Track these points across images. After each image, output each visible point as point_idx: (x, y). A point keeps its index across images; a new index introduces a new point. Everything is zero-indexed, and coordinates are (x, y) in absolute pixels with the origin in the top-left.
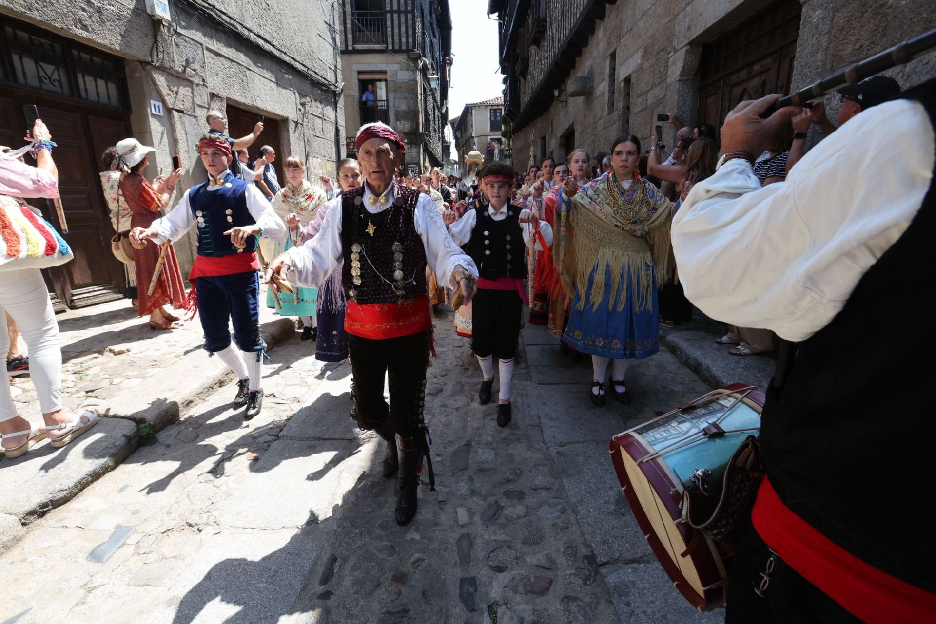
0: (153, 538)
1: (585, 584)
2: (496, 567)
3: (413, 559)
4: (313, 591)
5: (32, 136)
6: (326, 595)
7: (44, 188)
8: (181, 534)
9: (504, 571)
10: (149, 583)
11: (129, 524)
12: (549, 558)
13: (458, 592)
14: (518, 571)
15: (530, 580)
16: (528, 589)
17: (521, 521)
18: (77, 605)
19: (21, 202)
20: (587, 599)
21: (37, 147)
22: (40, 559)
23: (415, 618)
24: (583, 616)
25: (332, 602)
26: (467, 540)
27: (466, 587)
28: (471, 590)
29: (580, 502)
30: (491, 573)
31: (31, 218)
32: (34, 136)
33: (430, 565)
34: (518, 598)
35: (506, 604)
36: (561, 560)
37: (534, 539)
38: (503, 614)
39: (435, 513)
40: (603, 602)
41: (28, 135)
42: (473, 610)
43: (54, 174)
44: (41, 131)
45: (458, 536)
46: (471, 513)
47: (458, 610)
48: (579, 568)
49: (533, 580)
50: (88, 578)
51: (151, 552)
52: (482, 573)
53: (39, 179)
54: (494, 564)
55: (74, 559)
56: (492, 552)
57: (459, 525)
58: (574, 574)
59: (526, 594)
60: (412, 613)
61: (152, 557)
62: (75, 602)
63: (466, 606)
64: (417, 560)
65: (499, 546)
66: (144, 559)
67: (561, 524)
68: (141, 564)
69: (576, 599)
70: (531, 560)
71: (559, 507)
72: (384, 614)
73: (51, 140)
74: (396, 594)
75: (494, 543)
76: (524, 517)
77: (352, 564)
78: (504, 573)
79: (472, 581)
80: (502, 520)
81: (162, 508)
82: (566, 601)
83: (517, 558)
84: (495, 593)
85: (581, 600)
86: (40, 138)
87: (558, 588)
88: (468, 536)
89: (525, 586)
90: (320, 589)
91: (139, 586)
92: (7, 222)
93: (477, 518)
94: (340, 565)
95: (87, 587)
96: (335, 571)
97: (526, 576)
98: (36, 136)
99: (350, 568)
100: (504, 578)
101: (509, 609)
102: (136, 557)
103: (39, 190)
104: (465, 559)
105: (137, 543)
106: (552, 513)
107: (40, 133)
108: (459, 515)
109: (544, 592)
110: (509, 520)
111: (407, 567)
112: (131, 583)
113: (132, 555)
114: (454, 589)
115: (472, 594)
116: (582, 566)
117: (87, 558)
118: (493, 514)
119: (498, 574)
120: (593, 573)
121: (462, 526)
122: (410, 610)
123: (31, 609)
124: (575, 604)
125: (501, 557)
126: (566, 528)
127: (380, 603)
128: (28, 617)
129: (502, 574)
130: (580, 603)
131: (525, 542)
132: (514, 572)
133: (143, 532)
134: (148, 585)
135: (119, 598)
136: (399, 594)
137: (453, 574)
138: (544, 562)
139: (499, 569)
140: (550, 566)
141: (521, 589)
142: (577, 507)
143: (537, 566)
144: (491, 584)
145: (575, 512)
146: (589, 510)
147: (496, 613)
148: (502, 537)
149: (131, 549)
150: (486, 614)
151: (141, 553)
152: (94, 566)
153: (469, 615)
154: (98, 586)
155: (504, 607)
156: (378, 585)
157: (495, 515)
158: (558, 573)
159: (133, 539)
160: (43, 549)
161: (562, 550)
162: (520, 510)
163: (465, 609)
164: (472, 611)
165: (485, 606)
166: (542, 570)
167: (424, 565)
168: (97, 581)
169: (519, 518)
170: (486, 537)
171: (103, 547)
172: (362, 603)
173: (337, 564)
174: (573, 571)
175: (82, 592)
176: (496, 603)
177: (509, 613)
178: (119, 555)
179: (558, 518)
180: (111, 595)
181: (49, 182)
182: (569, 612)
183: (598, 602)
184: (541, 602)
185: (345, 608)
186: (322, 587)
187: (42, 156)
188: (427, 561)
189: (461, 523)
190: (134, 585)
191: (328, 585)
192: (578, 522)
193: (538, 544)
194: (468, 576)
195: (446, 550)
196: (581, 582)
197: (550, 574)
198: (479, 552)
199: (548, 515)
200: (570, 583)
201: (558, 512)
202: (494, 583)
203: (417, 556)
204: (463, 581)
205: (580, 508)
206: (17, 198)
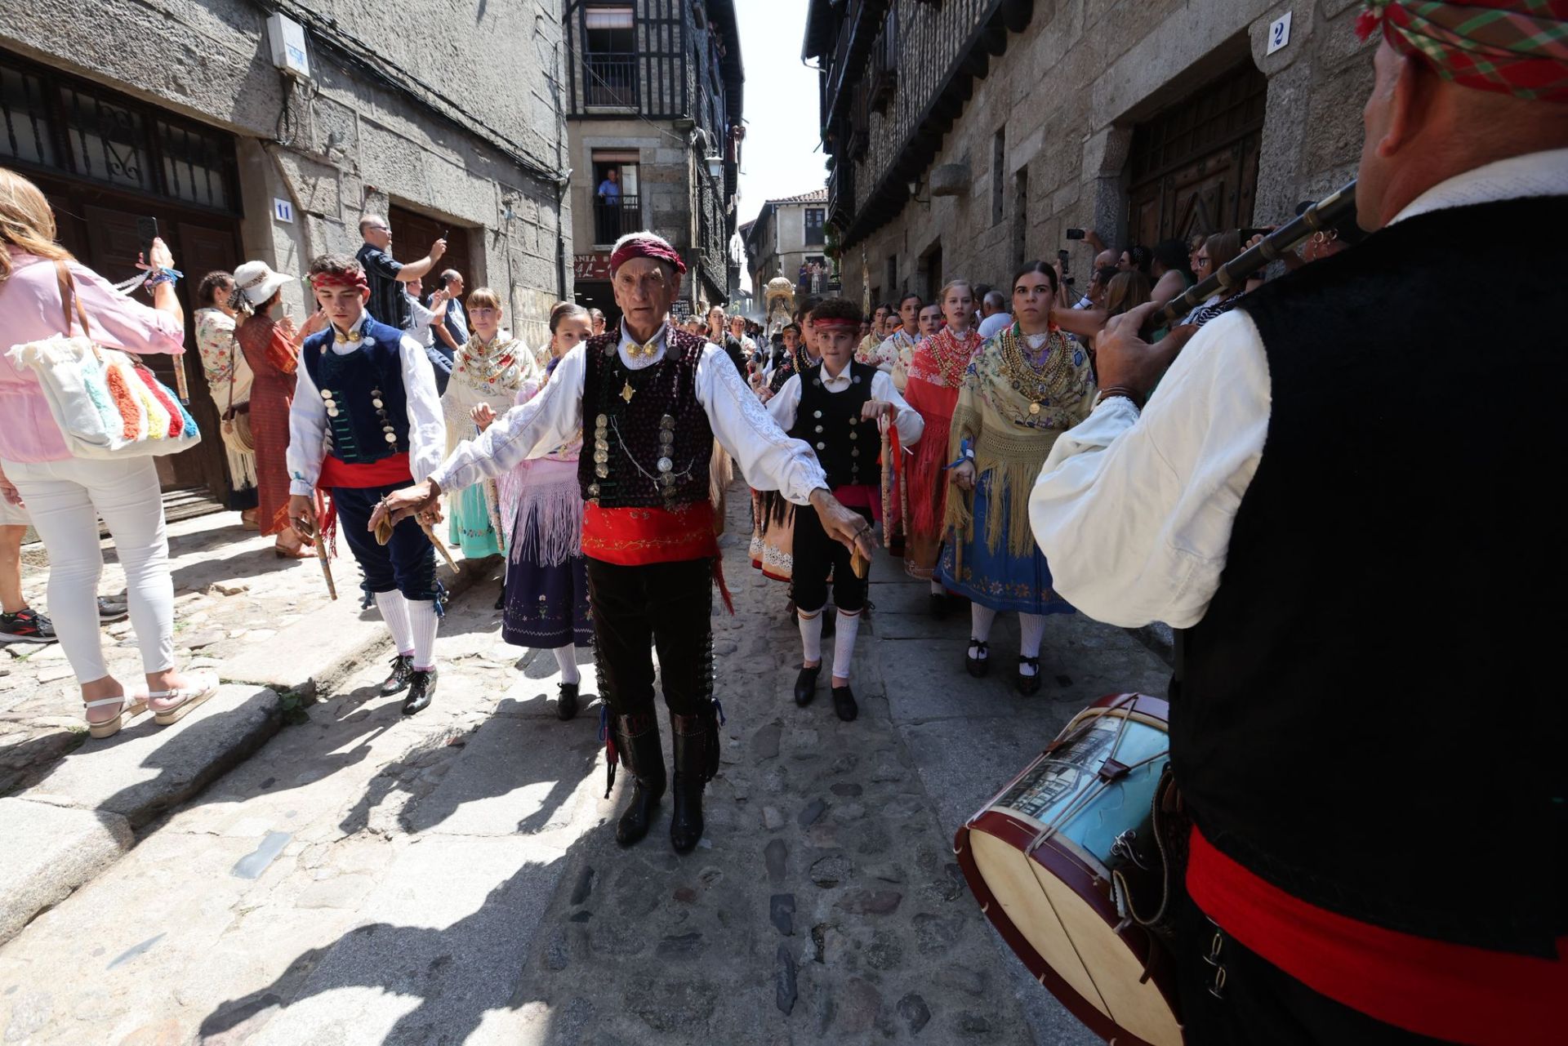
0: (322, 848)
1: (947, 899)
2: (821, 882)
3: (702, 873)
4: (563, 912)
5: (148, 262)
6: (583, 917)
7: (166, 340)
8: (361, 844)
9: (832, 887)
10: (326, 903)
11: (285, 830)
12: (897, 868)
13: (768, 914)
14: (852, 887)
15: (870, 896)
16: (867, 907)
17: (858, 824)
18: (228, 930)
19: (136, 359)
20: (950, 917)
21: (156, 279)
22: (164, 873)
23: (710, 944)
24: (942, 937)
25: (591, 924)
26: (778, 853)
27: (780, 906)
28: (787, 909)
29: (943, 797)
30: (814, 889)
31: (148, 381)
32: (152, 263)
33: (726, 880)
34: (853, 919)
35: (836, 927)
36: (914, 871)
37: (877, 845)
38: (833, 938)
39: (732, 814)
40: (970, 920)
41: (141, 261)
42: (791, 934)
43: (179, 319)
44: (162, 254)
45: (765, 842)
46: (785, 814)
47: (769, 933)
48: (939, 880)
49: (874, 896)
50: (237, 899)
51: (321, 866)
52: (803, 890)
53: (161, 327)
54: (819, 878)
55: (213, 874)
56: (815, 863)
57: (767, 829)
58: (932, 888)
59: (864, 913)
60: (704, 938)
61: (323, 873)
62: (226, 926)
63: (780, 929)
64: (710, 874)
65: (823, 856)
66: (313, 875)
67: (914, 826)
68: (310, 881)
69: (934, 917)
70: (872, 871)
71: (912, 804)
72: (666, 939)
73: (175, 267)
74: (681, 915)
75: (819, 852)
76: (861, 818)
77: (617, 878)
78: (834, 889)
79: (789, 899)
80: (830, 823)
81: (329, 809)
82: (920, 919)
83: (851, 870)
84: (821, 912)
85: (941, 918)
86: (160, 266)
87: (910, 905)
88: (781, 843)
89: (863, 903)
90: (574, 909)
91: (313, 908)
92: (124, 388)
93: (793, 820)
94: (599, 881)
95: (237, 908)
96: (593, 888)
97: (865, 891)
98: (155, 262)
99: (613, 883)
100: (833, 895)
101: (840, 932)
102: (301, 872)
103: (161, 344)
104: (778, 871)
105: (300, 854)
106: (902, 812)
107: (161, 258)
108: (767, 816)
109: (890, 909)
110: (840, 823)
111: (695, 882)
112: (301, 903)
113: (295, 870)
114: (763, 909)
115: (788, 914)
116: (943, 878)
117: (232, 873)
118: (817, 815)
119: (825, 891)
120: (958, 886)
121: (772, 831)
122: (701, 935)
123: (165, 934)
124: (932, 922)
125: (828, 869)
126: (921, 830)
127: (659, 926)
128: (162, 943)
129: (830, 890)
130: (939, 921)
131: (863, 849)
132: (846, 888)
133: (306, 841)
134: (324, 906)
135: (287, 922)
136: (685, 915)
137: (760, 892)
138: (889, 872)
139: (826, 884)
140: (899, 878)
141: (857, 907)
143: (880, 878)
144: (815, 902)
145: (935, 810)
146: (955, 808)
147: (822, 938)
148: (828, 843)
149: (293, 862)
150: (808, 939)
151: (307, 867)
152: (243, 883)
153: (785, 939)
154: (253, 909)
155: (834, 930)
156: (655, 905)
157: (819, 816)
158: (910, 887)
159: (293, 849)
160: (165, 860)
161: (915, 858)
162: (855, 809)
163: (778, 932)
164: (788, 935)
165: (806, 929)
166: (886, 883)
167: (718, 880)
168: (252, 902)
169: (854, 819)
170: (807, 844)
171: (252, 859)
172: (634, 925)
173: (595, 878)
174: (931, 885)
175: (233, 916)
176: (823, 926)
177: (840, 938)
178: (276, 870)
179: (910, 818)
180: (274, 918)
181: (174, 331)
182: (924, 932)
183: (964, 921)
184: (884, 923)
185: (610, 931)
186: (575, 907)
187: (163, 292)
188: (722, 876)
189: (770, 827)
190: (305, 907)
191: (583, 904)
192: (939, 823)
193: (882, 851)
194: (781, 892)
195: (749, 861)
196: (941, 897)
197: (898, 889)
198: (798, 863)
199: (896, 815)
200: (927, 898)
201: (909, 809)
202: (819, 902)
203: (708, 868)
204: (774, 899)
205: (941, 805)
206: (131, 354)
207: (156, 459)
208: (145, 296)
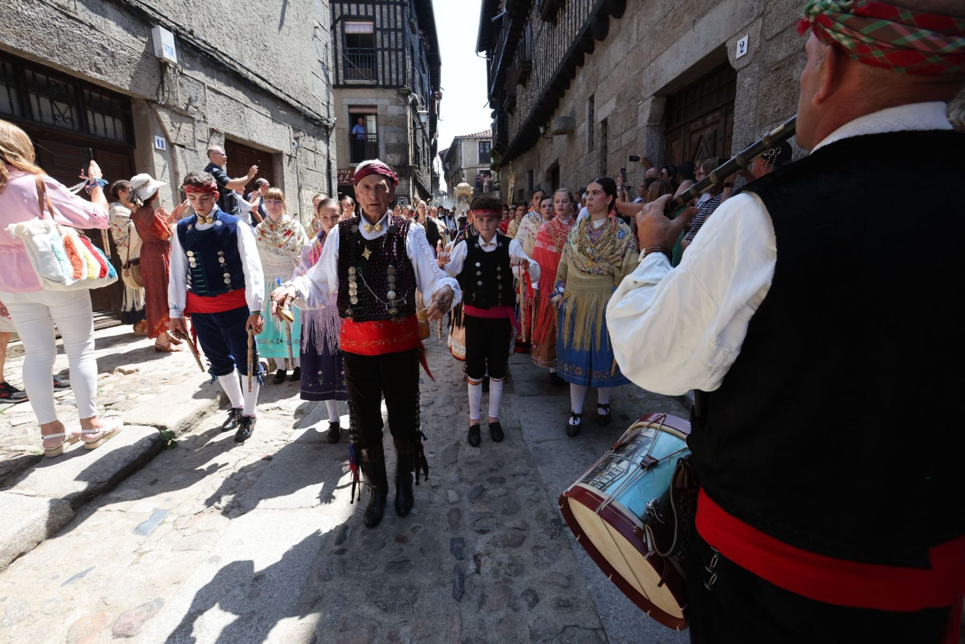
0: (188, 518)
1: (551, 538)
2: (480, 531)
3: (411, 527)
4: (330, 549)
5: (87, 174)
6: (342, 552)
7: (98, 221)
8: (211, 515)
9: (486, 533)
10: (190, 548)
11: (165, 508)
12: (524, 522)
13: (449, 548)
14: (497, 533)
15: (507, 537)
16: (506, 543)
17: (501, 499)
18: (132, 564)
19: (80, 232)
20: (553, 547)
21: (92, 185)
22: (93, 533)
23: (415, 566)
24: (548, 558)
25: (347, 556)
26: (456, 513)
27: (456, 544)
28: (460, 546)
29: (551, 483)
30: (476, 535)
31: (87, 245)
32: (90, 175)
33: (425, 531)
34: (498, 550)
35: (488, 555)
36: (533, 524)
37: (512, 509)
38: (486, 560)
39: (430, 495)
40: (564, 549)
41: (82, 174)
42: (462, 559)
43: (106, 208)
44: (95, 170)
45: (448, 510)
46: (460, 494)
47: (449, 559)
48: (547, 528)
49: (510, 537)
50: (137, 547)
51: (187, 528)
52: (469, 535)
53: (96, 213)
54: (479, 529)
55: (122, 533)
56: (477, 521)
57: (449, 503)
58: (543, 532)
59: (504, 547)
60: (412, 563)
61: (188, 532)
62: (131, 562)
63: (455, 556)
64: (416, 527)
65: (483, 516)
66: (183, 533)
67: (534, 499)
68: (181, 536)
69: (543, 548)
70: (509, 524)
71: (533, 487)
72: (390, 563)
73: (103, 178)
74: (398, 550)
75: (479, 514)
76: (504, 495)
77: (361, 530)
78: (487, 535)
79: (462, 540)
80: (486, 498)
81: (191, 496)
82: (535, 549)
83: (497, 524)
84: (480, 547)
85: (547, 548)
86: (94, 177)
87: (530, 542)
88: (457, 510)
89: (503, 542)
90: (337, 548)
91: (183, 551)
92: (74, 249)
93: (465, 498)
94: (351, 532)
95: (137, 552)
96: (348, 536)
97: (505, 535)
98: (91, 175)
99: (360, 533)
100: (487, 537)
101: (490, 557)
102: (175, 531)
103: (95, 223)
104: (455, 525)
105: (174, 522)
106: (528, 492)
107: (95, 172)
108: (450, 495)
109: (520, 543)
110: (492, 498)
111: (407, 532)
112: (175, 548)
113: (172, 531)
114: (446, 546)
115: (461, 548)
116: (550, 527)
117: (134, 532)
118: (479, 494)
119: (482, 535)
120: (558, 531)
121: (453, 504)
122: (410, 560)
123: (95, 567)
124: (543, 550)
125: (484, 523)
126: (538, 501)
127: (386, 556)
128: (93, 572)
129: (485, 535)
130: (546, 550)
131: (505, 512)
132: (494, 534)
133: (178, 514)
134: (190, 550)
135: (168, 559)
136: (401, 550)
137: (444, 537)
138: (518, 524)
139: (483, 532)
140: (525, 527)
141: (500, 544)
142: (548, 486)
143: (514, 528)
144: (476, 542)
145: (546, 490)
146: (558, 489)
147: (480, 561)
148: (485, 510)
149: (170, 526)
150: (472, 561)
151: (179, 528)
152: (141, 538)
153: (459, 562)
154: (147, 552)
155: (486, 557)
156: (384, 545)
157: (480, 495)
158: (531, 532)
159: (170, 519)
160: (93, 526)
161: (534, 517)
162: (501, 490)
163: (454, 558)
164: (460, 560)
165: (471, 556)
166: (517, 530)
167: (420, 531)
168: (146, 548)
169: (500, 496)
170: (472, 510)
171: (146, 524)
172: (371, 556)
173: (349, 531)
174: (543, 531)
175: (135, 556)
176: (480, 554)
177: (490, 560)
178: (160, 531)
179: (532, 495)
180: (160, 557)
181: (103, 216)
182: (537, 556)
183: (560, 549)
184: (515, 552)
185: (357, 559)
186: (337, 547)
187: (96, 193)
188: (423, 528)
189: (451, 501)
190: (178, 550)
191: (342, 545)
192: (548, 496)
193: (515, 513)
194: (457, 537)
195: (439, 520)
196: (548, 537)
197: (524, 533)
198: (467, 520)
199: (524, 493)
200: (540, 538)
201: (532, 490)
202: (479, 541)
203: (415, 524)
204: (453, 541)
205: (550, 487)
206: (78, 229)
207: (91, 290)
208: (86, 195)
